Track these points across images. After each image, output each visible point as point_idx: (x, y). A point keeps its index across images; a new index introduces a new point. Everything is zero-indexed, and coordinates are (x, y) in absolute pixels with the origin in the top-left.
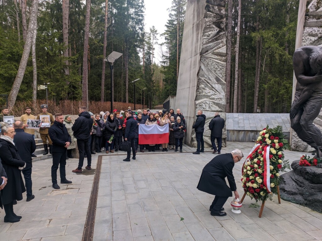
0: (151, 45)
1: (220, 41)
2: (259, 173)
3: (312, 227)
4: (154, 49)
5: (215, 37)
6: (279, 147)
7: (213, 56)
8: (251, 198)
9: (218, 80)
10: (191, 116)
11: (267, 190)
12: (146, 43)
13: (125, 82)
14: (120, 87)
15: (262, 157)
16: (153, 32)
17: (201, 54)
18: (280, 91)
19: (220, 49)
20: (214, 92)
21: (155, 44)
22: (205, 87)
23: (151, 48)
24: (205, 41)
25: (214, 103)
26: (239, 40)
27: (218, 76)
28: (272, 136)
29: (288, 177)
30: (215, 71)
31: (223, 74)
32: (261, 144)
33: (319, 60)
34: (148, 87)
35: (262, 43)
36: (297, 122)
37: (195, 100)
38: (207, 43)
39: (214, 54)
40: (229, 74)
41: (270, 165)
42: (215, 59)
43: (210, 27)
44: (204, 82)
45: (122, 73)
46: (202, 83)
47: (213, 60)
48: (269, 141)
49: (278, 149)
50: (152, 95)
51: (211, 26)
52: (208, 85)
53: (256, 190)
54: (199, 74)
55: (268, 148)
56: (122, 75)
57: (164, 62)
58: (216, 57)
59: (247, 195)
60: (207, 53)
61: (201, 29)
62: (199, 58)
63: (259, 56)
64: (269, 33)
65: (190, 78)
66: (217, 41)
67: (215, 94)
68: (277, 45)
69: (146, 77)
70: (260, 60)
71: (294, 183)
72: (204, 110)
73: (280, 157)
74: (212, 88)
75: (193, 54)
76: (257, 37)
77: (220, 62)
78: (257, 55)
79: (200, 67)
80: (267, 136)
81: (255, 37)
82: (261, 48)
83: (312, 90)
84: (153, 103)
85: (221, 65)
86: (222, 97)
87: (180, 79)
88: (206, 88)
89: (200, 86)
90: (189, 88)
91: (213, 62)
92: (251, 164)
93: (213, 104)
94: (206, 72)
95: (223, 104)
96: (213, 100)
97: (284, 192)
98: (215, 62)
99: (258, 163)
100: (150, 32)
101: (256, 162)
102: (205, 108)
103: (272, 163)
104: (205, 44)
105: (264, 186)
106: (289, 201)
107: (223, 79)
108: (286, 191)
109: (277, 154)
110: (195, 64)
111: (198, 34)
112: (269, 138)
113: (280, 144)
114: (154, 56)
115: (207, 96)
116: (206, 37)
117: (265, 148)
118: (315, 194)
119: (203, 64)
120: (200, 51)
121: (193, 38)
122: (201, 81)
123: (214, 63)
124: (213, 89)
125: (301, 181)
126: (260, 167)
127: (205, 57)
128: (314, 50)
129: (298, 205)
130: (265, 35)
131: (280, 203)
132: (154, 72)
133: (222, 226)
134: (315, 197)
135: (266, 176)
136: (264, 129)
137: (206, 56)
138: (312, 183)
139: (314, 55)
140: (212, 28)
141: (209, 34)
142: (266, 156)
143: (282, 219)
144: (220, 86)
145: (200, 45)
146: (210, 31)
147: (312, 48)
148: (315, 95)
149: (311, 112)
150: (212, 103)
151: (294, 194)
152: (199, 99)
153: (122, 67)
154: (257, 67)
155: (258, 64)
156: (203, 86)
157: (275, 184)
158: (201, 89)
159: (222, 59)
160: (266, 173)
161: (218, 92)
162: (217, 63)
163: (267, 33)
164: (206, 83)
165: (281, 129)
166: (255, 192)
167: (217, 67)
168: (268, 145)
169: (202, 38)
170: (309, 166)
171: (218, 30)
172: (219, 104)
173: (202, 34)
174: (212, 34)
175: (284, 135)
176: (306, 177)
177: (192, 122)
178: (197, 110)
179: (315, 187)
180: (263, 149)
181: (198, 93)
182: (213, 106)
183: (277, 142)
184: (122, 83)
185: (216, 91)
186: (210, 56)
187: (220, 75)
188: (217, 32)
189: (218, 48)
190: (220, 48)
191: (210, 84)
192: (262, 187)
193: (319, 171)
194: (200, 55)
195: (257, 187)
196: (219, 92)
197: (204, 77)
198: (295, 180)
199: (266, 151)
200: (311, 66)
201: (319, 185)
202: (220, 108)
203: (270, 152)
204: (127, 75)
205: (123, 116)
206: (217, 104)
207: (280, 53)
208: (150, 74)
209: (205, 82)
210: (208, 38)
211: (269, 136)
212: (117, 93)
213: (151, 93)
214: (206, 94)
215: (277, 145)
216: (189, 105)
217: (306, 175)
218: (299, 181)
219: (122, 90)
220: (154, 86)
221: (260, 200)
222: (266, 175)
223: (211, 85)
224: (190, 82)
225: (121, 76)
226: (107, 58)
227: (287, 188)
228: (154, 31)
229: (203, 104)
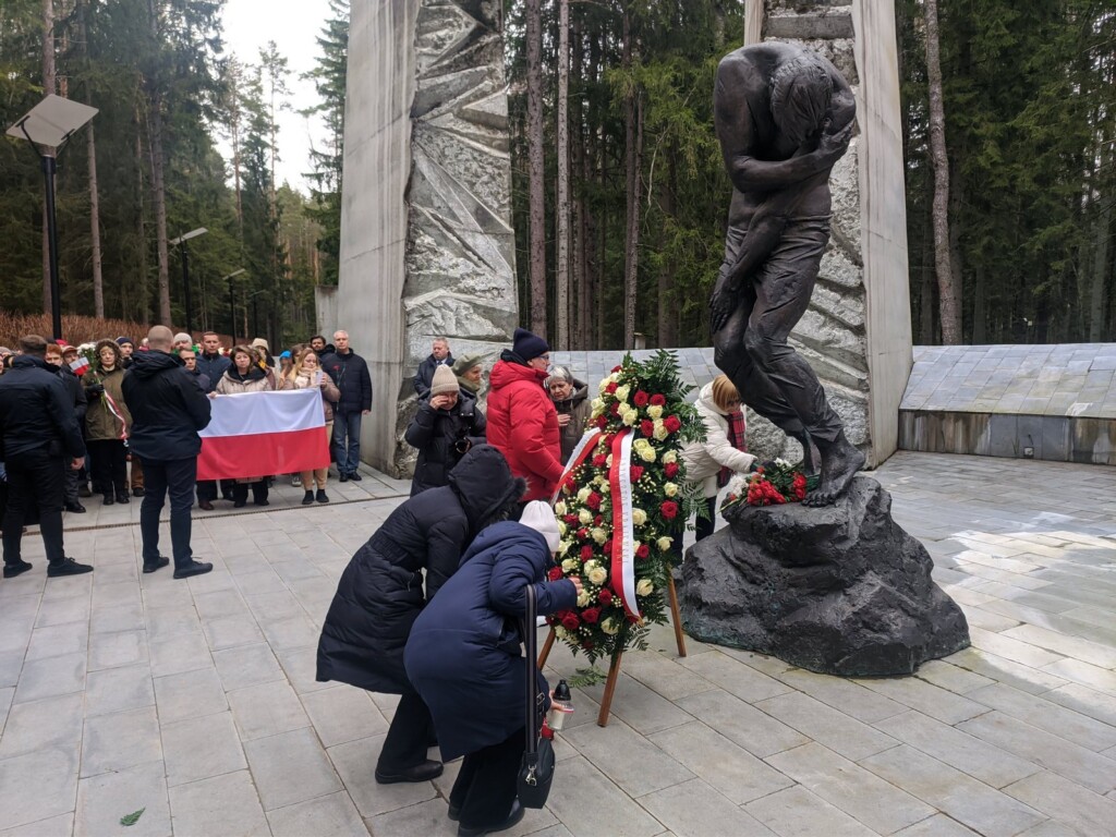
0: (266, 115)
1: (484, 68)
2: (597, 544)
3: (789, 735)
4: (276, 128)
5: (462, 50)
6: (667, 434)
7: (461, 126)
8: (570, 651)
9: (483, 217)
10: (392, 361)
11: (624, 608)
12: (244, 105)
13: (154, 248)
14: (134, 269)
15: (607, 477)
16: (272, 67)
17: (415, 114)
18: (703, 275)
19: (485, 99)
20: (472, 265)
21: (281, 109)
22: (439, 244)
23: (267, 126)
24: (424, 64)
25: (476, 307)
26: (565, 95)
27: (486, 203)
28: (640, 392)
29: (713, 553)
30: (472, 185)
31: (500, 197)
32: (603, 428)
33: (801, 91)
34: (261, 271)
35: (643, 110)
36: (736, 341)
37: (403, 297)
38: (432, 74)
39: (462, 116)
40: (539, 215)
41: (635, 505)
42: (466, 135)
43: (441, 12)
44: (432, 225)
45: (139, 210)
46: (425, 228)
47: (463, 142)
48: (628, 414)
49: (662, 440)
50: (279, 303)
51: (446, 7)
52: (450, 235)
53: (584, 613)
54: (412, 193)
55: (627, 442)
56: (143, 221)
57: (319, 177)
58: (473, 129)
59: (558, 638)
60: (435, 112)
61: (410, 16)
62: (407, 130)
63: (634, 155)
64: (661, 73)
65: (381, 208)
66: (471, 67)
67: (478, 275)
68: (686, 115)
69: (247, 231)
70: (637, 172)
71: (733, 573)
72: (437, 333)
73: (669, 472)
74: (465, 250)
75: (386, 115)
76: (625, 84)
77: (486, 149)
78: (630, 155)
79: (413, 165)
80: (623, 392)
81: (617, 84)
82: (640, 130)
83: (784, 216)
84: (286, 333)
85: (491, 163)
86: (501, 283)
87: (349, 219)
88: (442, 249)
89: (418, 241)
90: (381, 248)
91: (462, 149)
92: (570, 511)
93: (472, 311)
94: (436, 186)
95: (508, 309)
96: (472, 297)
97: (699, 609)
98: (469, 150)
99: (592, 506)
100: (259, 62)
101: (585, 500)
102: (443, 327)
103: (643, 500)
104: (425, 76)
105: (613, 593)
106: (716, 643)
107: (501, 218)
108: (707, 604)
109: (658, 463)
110: (394, 157)
111: (398, 38)
112: (631, 401)
113: (670, 420)
114: (279, 154)
115: (447, 281)
116: (429, 48)
117: (614, 444)
118: (800, 606)
119: (425, 152)
120: (411, 103)
121: (385, 54)
122: (422, 219)
123: (466, 155)
124: (470, 254)
125: (754, 561)
126: (598, 516)
127: (430, 128)
128: (783, 58)
129: (745, 655)
130: (651, 80)
131: (682, 654)
132: (280, 213)
133: (439, 791)
134: (801, 617)
135: (620, 552)
136: (616, 370)
137: (434, 123)
138: (789, 567)
139: (783, 73)
140: (449, 17)
141: (439, 38)
142: (621, 473)
143: (686, 718)
144: (494, 243)
145: (409, 78)
146: (444, 26)
147: (777, 50)
148: (794, 236)
149: (780, 300)
150: (467, 305)
151: (732, 614)
152: (417, 293)
153: (141, 188)
154: (629, 197)
155: (633, 183)
156: (428, 240)
157: (653, 580)
158: (421, 253)
159: (494, 139)
160: (622, 539)
161: (489, 266)
162: (476, 154)
163: (655, 74)
164: (441, 228)
165: (672, 361)
166: (583, 623)
167: (479, 170)
168: (626, 430)
169: (414, 53)
170: (778, 503)
171: (474, 24)
172: (494, 309)
173: (414, 37)
174: (451, 38)
175: (683, 387)
176: (771, 544)
177: (394, 381)
178: (411, 332)
179: (798, 578)
180: (611, 447)
181: (414, 267)
182: (472, 319)
183: (660, 414)
184: (142, 251)
185: (480, 263)
186: (450, 125)
187: (490, 199)
188: (471, 34)
189: (477, 97)
190: (484, 94)
191: (455, 235)
192: (607, 598)
193: (812, 519)
194: (411, 117)
195: (587, 603)
196: (491, 263)
197: (431, 204)
198: (735, 561)
199: (618, 454)
200: (777, 117)
201: (811, 570)
202: (496, 324)
203: (632, 457)
204: (163, 218)
205: (91, 364)
206: (487, 312)
207: (699, 141)
208: (267, 221)
209: (436, 226)
210: (435, 52)
211: (630, 394)
212: (124, 292)
213: (275, 293)
214: (442, 272)
215: (659, 427)
216: (385, 315)
217: (771, 537)
218: (749, 564)
219: (145, 280)
220: (284, 269)
221: (602, 656)
222: (620, 548)
223: (459, 238)
224: (383, 228)
225: (135, 222)
226: (22, 124)
227: (709, 592)
228: (274, 62)
229: (435, 311)
